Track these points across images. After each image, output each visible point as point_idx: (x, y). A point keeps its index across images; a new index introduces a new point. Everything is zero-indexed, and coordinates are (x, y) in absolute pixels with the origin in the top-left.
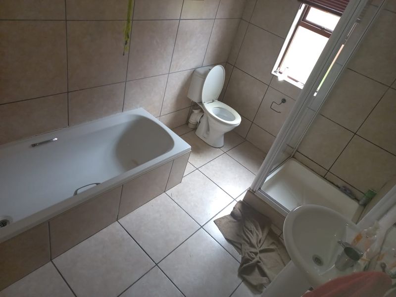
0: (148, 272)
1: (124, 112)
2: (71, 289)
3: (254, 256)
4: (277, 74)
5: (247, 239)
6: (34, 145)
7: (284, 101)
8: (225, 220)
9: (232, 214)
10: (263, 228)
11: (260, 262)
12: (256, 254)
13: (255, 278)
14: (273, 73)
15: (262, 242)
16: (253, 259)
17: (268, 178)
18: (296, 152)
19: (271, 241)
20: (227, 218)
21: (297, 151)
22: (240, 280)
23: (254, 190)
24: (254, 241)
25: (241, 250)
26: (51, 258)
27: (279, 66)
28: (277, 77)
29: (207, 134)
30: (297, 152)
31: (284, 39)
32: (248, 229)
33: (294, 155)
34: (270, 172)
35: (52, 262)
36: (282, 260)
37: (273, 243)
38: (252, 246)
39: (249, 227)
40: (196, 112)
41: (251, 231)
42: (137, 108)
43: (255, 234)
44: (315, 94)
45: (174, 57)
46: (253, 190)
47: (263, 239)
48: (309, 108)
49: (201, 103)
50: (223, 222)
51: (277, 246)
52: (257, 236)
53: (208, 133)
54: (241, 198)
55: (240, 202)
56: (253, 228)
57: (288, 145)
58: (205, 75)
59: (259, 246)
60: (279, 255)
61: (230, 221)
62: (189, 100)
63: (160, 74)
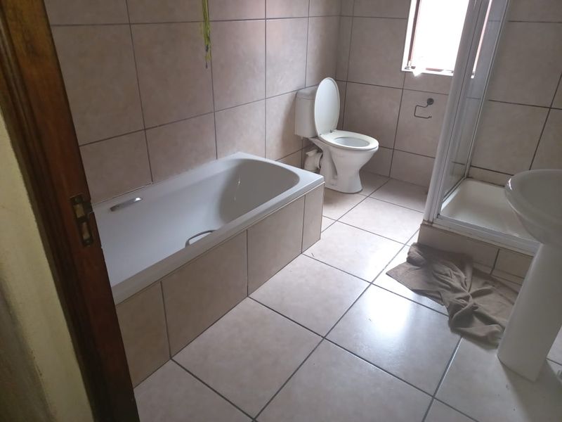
0: (315, 349)
1: (219, 159)
2: (211, 388)
3: (465, 302)
4: (411, 70)
5: (444, 284)
6: (113, 209)
7: (430, 101)
8: (403, 269)
9: (410, 260)
10: (463, 269)
11: (477, 308)
12: (467, 298)
13: (478, 328)
14: (403, 69)
15: (468, 284)
16: (466, 305)
17: (444, 205)
18: (469, 169)
19: (481, 282)
20: (404, 266)
21: (471, 166)
22: (458, 337)
23: (431, 220)
24: (456, 284)
25: (441, 299)
26: (170, 355)
27: (409, 59)
28: (411, 72)
29: (334, 178)
30: (473, 168)
31: (407, 19)
32: (441, 273)
33: (468, 174)
34: (445, 197)
35: (173, 360)
36: (509, 301)
37: (486, 283)
38: (456, 290)
39: (441, 271)
40: (311, 154)
41: (447, 275)
42: (234, 153)
43: (454, 277)
44: (473, 77)
45: (268, 74)
46: (428, 221)
47: (468, 280)
48: (470, 98)
49: (316, 137)
50: (400, 272)
51: (494, 286)
52: (457, 277)
53: (336, 177)
54: (415, 240)
55: (414, 245)
56: (447, 270)
57: (455, 163)
58: (313, 94)
59: (468, 288)
60: (501, 295)
61: (410, 269)
62: (299, 137)
63: (255, 99)
